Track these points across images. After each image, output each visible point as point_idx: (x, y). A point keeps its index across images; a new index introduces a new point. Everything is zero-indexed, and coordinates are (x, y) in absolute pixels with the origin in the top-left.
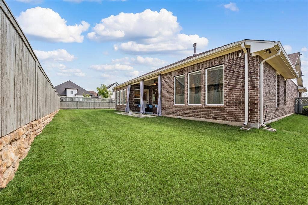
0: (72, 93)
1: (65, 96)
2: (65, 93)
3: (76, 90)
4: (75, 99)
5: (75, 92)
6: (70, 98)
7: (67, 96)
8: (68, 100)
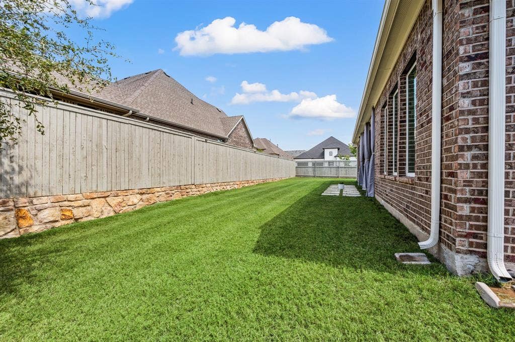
0: (331, 154)
1: (322, 160)
2: (322, 156)
3: (337, 149)
4: (335, 163)
5: (335, 152)
6: (329, 162)
7: (325, 159)
8: (326, 165)
